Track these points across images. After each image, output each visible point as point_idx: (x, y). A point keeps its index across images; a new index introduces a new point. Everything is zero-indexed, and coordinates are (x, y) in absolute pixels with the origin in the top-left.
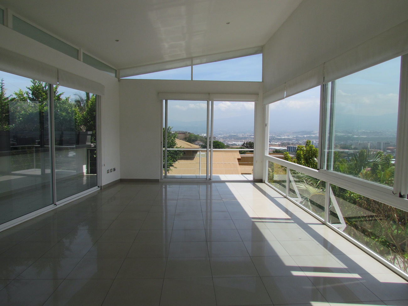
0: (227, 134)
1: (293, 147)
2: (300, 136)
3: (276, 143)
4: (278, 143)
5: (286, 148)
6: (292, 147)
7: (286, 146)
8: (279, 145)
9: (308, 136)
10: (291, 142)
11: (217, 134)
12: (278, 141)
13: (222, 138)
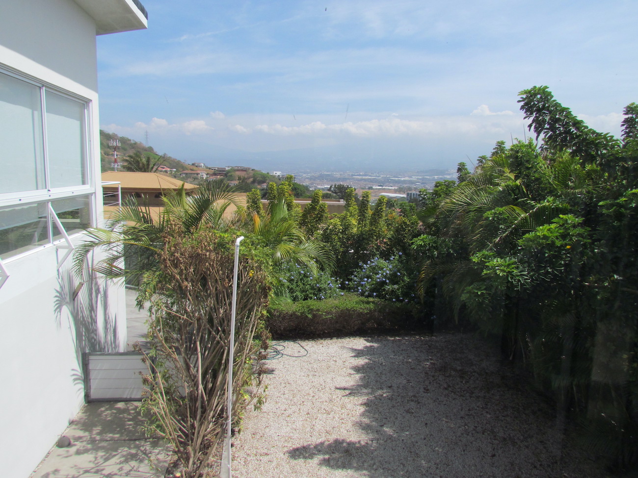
0: (316, 172)
1: (416, 194)
2: (428, 177)
3: (390, 188)
4: (394, 188)
5: (405, 196)
6: (414, 194)
7: (406, 193)
8: (395, 191)
9: (441, 177)
10: (413, 186)
11: (301, 172)
12: (394, 185)
13: (308, 178)
